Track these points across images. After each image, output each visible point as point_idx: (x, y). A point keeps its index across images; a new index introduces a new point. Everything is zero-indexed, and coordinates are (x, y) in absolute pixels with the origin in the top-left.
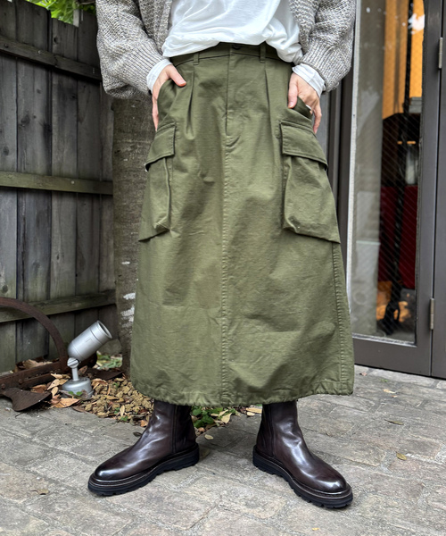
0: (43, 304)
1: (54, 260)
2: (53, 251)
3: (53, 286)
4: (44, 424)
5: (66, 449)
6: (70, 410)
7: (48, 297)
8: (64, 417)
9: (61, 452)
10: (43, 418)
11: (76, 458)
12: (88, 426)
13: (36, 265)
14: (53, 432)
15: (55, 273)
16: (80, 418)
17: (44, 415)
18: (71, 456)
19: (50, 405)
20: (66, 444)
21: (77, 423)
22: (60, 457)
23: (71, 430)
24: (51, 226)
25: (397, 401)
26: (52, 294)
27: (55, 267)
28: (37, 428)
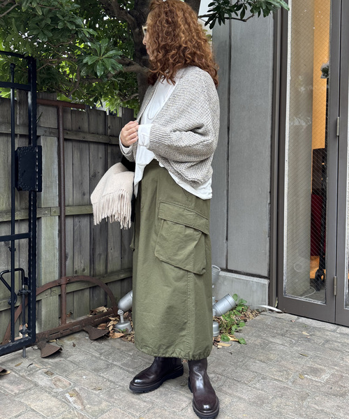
0: (104, 277)
1: (109, 250)
2: (109, 246)
3: (109, 265)
4: (107, 348)
5: (118, 364)
6: (119, 340)
7: (106, 272)
8: (117, 345)
9: (116, 365)
10: (105, 345)
11: (124, 369)
12: (130, 351)
13: (100, 255)
14: (111, 353)
15: (110, 258)
16: (125, 345)
17: (106, 343)
18: (121, 368)
19: (108, 337)
20: (118, 361)
21: (123, 348)
22: (115, 368)
23: (121, 353)
24: (107, 231)
25: (309, 340)
26: (109, 271)
27: (110, 255)
28: (103, 351)
